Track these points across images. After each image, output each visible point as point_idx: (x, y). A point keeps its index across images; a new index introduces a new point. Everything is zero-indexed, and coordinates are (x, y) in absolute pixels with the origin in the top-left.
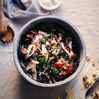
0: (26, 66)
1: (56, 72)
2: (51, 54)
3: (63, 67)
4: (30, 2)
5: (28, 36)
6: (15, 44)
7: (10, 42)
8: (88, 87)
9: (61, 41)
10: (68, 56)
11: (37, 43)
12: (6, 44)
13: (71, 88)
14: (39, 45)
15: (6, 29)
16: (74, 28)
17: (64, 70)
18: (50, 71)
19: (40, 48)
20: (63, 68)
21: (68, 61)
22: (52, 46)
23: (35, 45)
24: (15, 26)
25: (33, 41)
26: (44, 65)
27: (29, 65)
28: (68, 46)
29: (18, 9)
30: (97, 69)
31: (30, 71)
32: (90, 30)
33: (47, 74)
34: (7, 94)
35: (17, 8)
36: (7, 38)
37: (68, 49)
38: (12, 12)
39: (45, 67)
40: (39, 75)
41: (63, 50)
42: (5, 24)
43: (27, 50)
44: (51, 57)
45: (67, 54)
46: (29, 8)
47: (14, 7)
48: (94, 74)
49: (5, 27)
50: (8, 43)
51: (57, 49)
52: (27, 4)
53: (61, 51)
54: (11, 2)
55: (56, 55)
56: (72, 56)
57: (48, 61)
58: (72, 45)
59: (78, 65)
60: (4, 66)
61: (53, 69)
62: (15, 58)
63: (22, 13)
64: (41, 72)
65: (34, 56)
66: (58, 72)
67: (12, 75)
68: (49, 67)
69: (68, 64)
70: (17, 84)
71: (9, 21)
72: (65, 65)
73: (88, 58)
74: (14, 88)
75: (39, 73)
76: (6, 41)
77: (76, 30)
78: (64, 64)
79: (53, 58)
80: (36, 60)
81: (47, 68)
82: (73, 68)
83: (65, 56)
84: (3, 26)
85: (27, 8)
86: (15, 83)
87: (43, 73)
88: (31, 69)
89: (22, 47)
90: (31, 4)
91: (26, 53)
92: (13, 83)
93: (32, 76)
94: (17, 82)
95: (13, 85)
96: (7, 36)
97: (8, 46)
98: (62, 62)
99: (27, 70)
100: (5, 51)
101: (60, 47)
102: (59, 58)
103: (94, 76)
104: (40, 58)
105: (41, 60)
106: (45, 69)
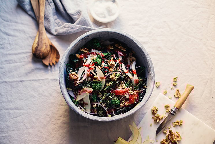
0: (76, 95)
1: (115, 102)
2: (109, 78)
3: (125, 95)
4: (80, 13)
5: (78, 56)
6: (61, 66)
7: (54, 65)
8: (158, 122)
9: (121, 62)
10: (131, 82)
11: (89, 65)
12: (49, 68)
13: (136, 125)
14: (92, 67)
15: (49, 49)
16: (137, 43)
17: (126, 99)
18: (108, 101)
19: (94, 71)
20: (125, 97)
21: (131, 87)
22: (110, 68)
23: (88, 68)
24: (60, 44)
25: (84, 63)
26: (100, 93)
27: (80, 94)
28: (131, 68)
29: (64, 22)
30: (170, 98)
31: (82, 102)
32: (159, 47)
33: (103, 105)
34: (52, 134)
35: (62, 21)
36: (50, 60)
37: (131, 72)
38: (56, 26)
39: (101, 96)
40: (94, 106)
41: (125, 73)
42: (47, 42)
43: (76, 75)
44: (109, 83)
45: (130, 79)
46: (78, 20)
47: (58, 20)
48: (167, 104)
49: (46, 47)
50: (51, 66)
51: (116, 72)
52: (75, 15)
53: (122, 75)
54: (54, 13)
55: (116, 79)
56: (136, 81)
57: (104, 88)
58: (136, 67)
59: (145, 93)
60: (47, 97)
61: (111, 99)
62: (61, 85)
63: (68, 27)
64: (96, 102)
65: (87, 82)
66: (119, 102)
67: (57, 109)
68: (106, 95)
69: (131, 92)
70: (64, 120)
71: (52, 38)
72: (127, 93)
73: (157, 85)
74: (60, 127)
75: (94, 104)
76: (49, 64)
77: (140, 46)
78: (127, 91)
79: (111, 83)
80: (89, 87)
81: (104, 98)
82: (137, 97)
83: (127, 81)
84: (44, 45)
85: (76, 20)
86: (62, 119)
87: (99, 104)
88: (82, 100)
89: (71, 70)
90: (81, 15)
91: (76, 78)
92: (59, 119)
93: (85, 109)
94: (64, 119)
95: (59, 122)
96: (50, 58)
97: (51, 71)
98: (123, 88)
99: (77, 101)
100: (47, 78)
101: (120, 69)
102: (120, 84)
103: (167, 107)
104: (95, 84)
105: (95, 86)
106: (101, 99)
